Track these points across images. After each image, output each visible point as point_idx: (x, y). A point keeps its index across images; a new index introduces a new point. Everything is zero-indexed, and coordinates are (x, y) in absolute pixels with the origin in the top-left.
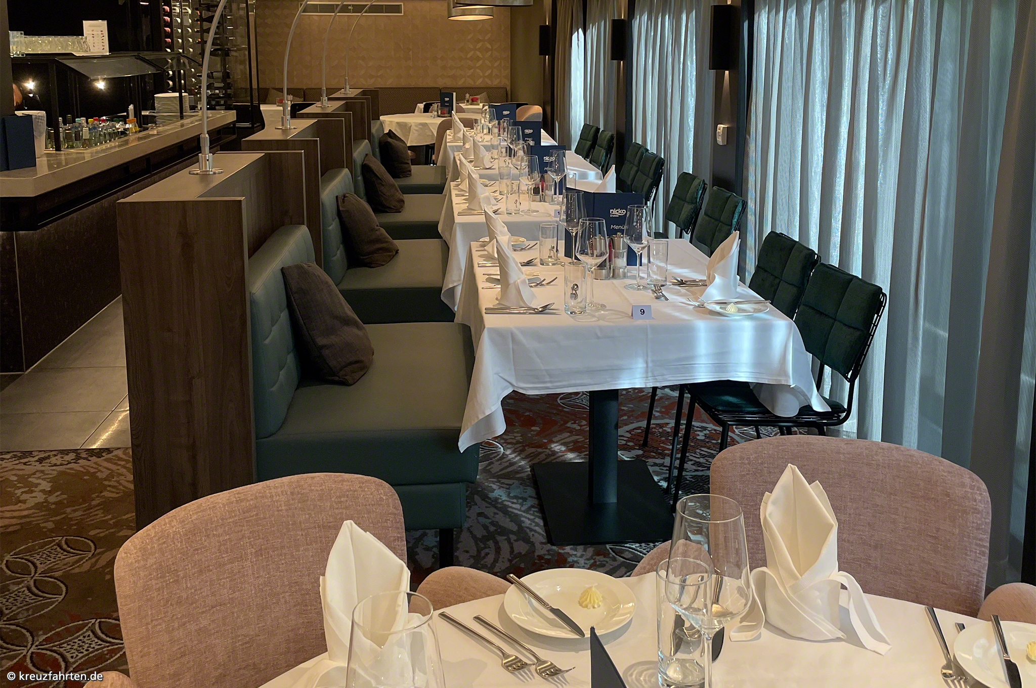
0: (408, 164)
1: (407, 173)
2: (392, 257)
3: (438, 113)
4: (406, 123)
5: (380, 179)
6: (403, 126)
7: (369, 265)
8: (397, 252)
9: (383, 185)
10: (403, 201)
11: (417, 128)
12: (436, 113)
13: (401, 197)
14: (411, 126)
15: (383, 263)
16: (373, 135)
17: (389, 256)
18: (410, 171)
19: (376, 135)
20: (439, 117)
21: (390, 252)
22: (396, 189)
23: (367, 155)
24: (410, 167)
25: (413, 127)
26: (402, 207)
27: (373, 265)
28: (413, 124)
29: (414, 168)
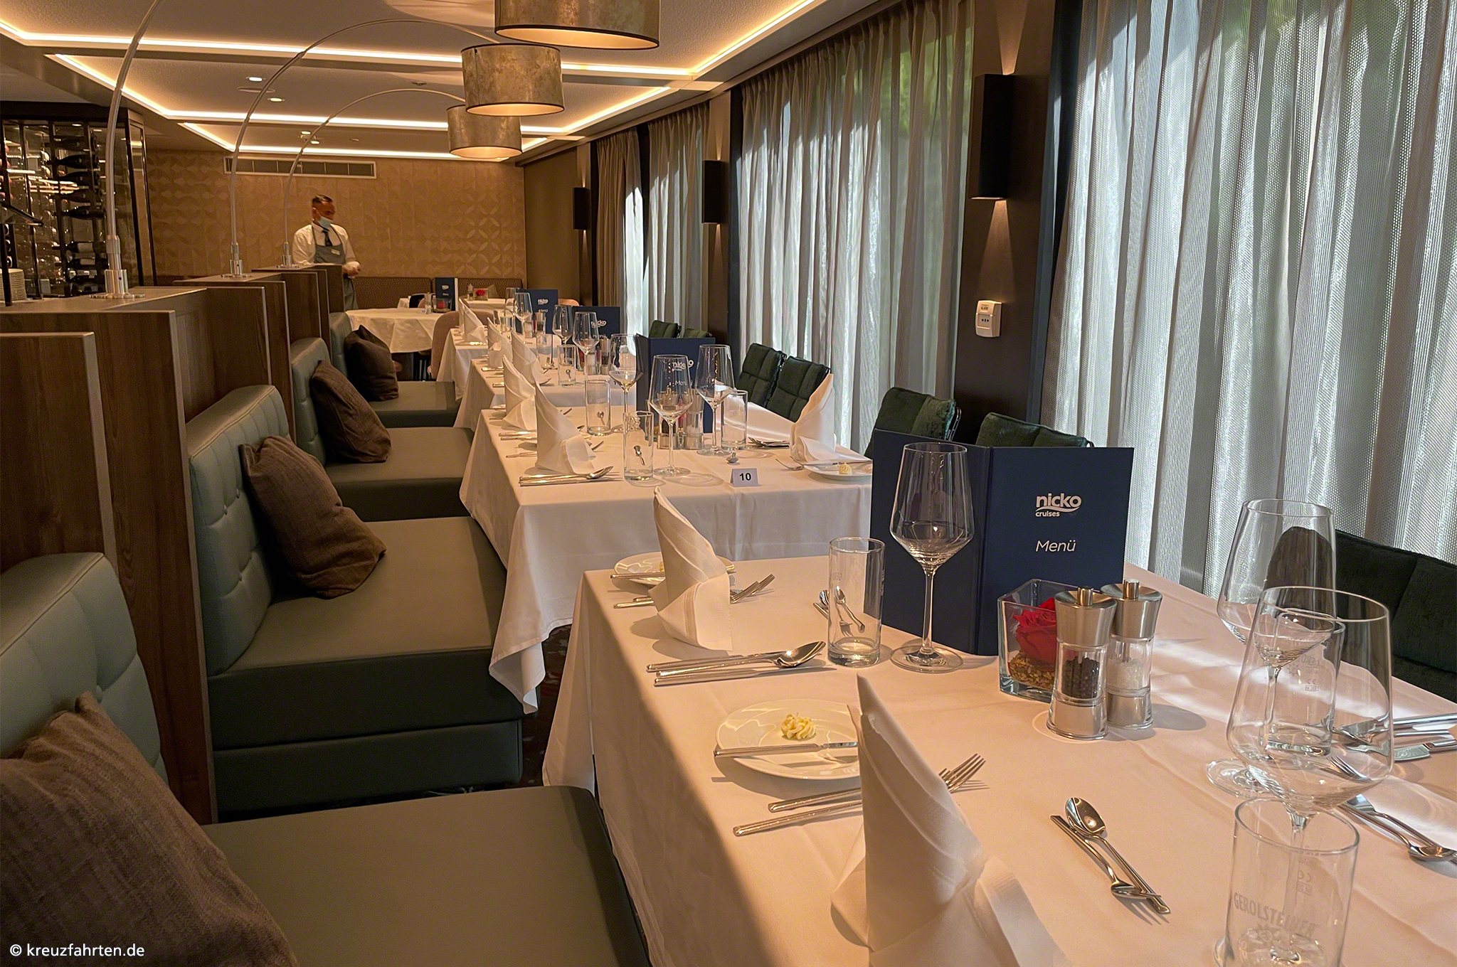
0: (393, 378)
1: (391, 394)
2: (370, 571)
3: (433, 306)
4: (385, 319)
5: (344, 405)
6: (380, 323)
7: (322, 592)
8: (382, 555)
9: (351, 415)
10: (387, 442)
11: (403, 328)
12: (430, 307)
13: (385, 435)
14: (394, 324)
15: (351, 587)
16: (333, 333)
17: (366, 568)
18: (396, 390)
19: (338, 334)
20: (435, 312)
21: (367, 559)
22: (375, 421)
23: (320, 362)
24: (395, 384)
25: (397, 325)
26: (386, 452)
27: (330, 593)
28: (396, 322)
29: (402, 386)
